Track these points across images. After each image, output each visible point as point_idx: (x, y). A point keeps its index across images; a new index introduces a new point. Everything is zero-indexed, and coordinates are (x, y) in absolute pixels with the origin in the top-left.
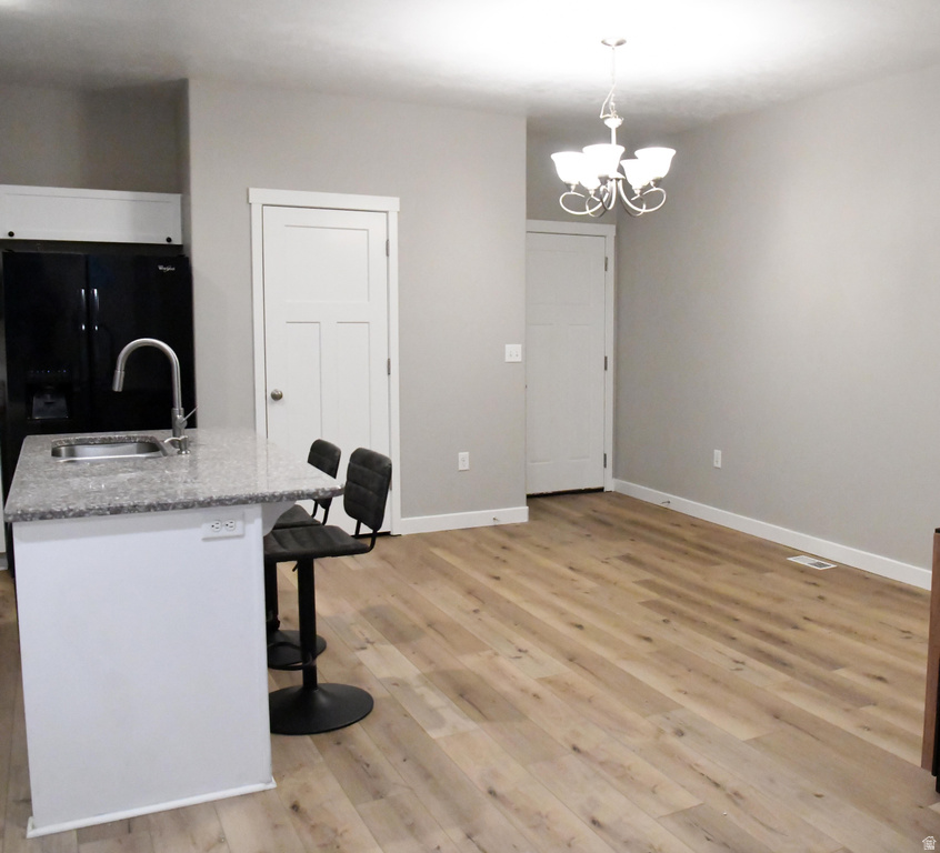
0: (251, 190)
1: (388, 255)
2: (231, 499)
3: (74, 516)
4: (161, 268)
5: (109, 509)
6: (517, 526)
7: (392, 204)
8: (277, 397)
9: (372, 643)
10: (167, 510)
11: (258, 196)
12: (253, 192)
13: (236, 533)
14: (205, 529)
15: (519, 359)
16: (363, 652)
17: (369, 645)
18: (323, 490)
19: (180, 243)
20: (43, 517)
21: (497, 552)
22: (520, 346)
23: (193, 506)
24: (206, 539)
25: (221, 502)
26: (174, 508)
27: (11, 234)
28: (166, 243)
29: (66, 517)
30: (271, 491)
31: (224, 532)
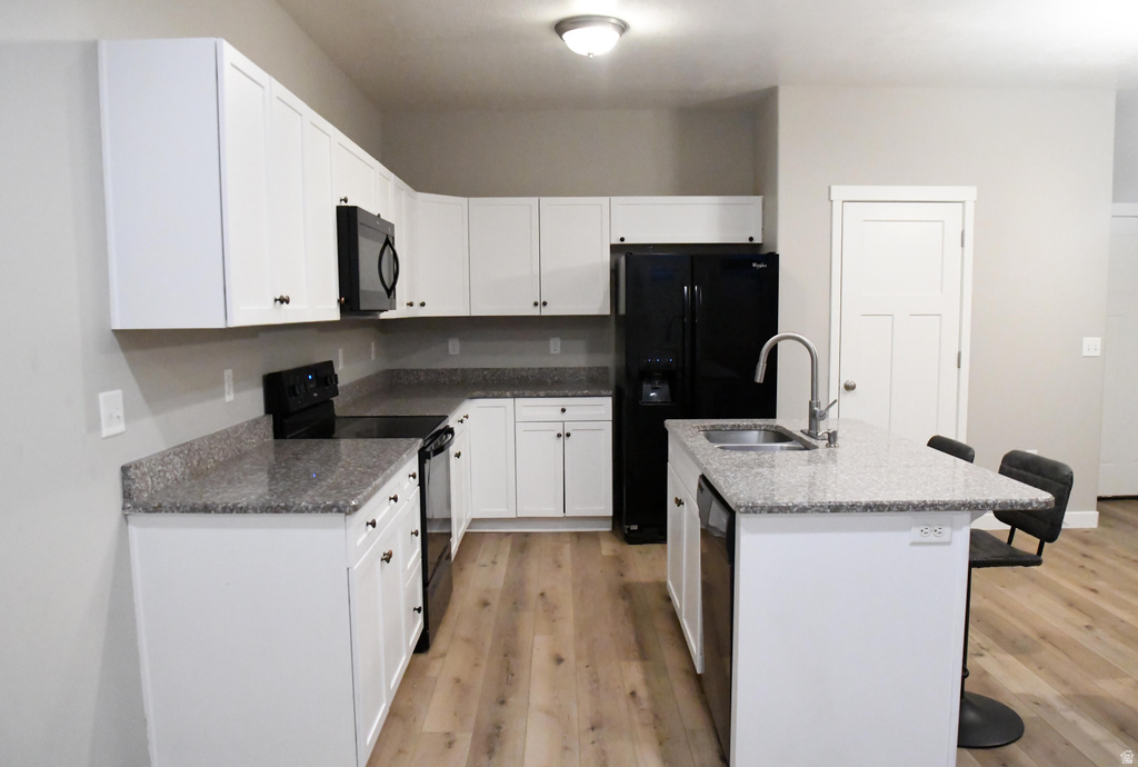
0: (833, 188)
1: (962, 246)
2: (945, 504)
3: (797, 511)
4: (754, 265)
5: (829, 507)
6: (1087, 531)
7: (969, 193)
8: (849, 388)
9: (988, 650)
10: (883, 511)
11: (839, 193)
12: (834, 189)
13: (945, 538)
14: (915, 534)
15: (1098, 353)
16: (982, 659)
17: (984, 652)
18: (1037, 502)
19: (760, 242)
20: (771, 510)
21: (1078, 560)
22: (1099, 339)
23: (908, 509)
24: (913, 544)
25: (934, 507)
26: (889, 510)
27: (622, 239)
28: (748, 242)
29: (791, 512)
30: (984, 499)
31: (932, 537)
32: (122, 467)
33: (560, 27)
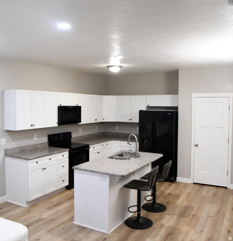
0: (192, 94)
1: (229, 109)
4: (168, 114)
7: (231, 95)
8: (197, 145)
32: (5, 150)
33: (108, 67)
